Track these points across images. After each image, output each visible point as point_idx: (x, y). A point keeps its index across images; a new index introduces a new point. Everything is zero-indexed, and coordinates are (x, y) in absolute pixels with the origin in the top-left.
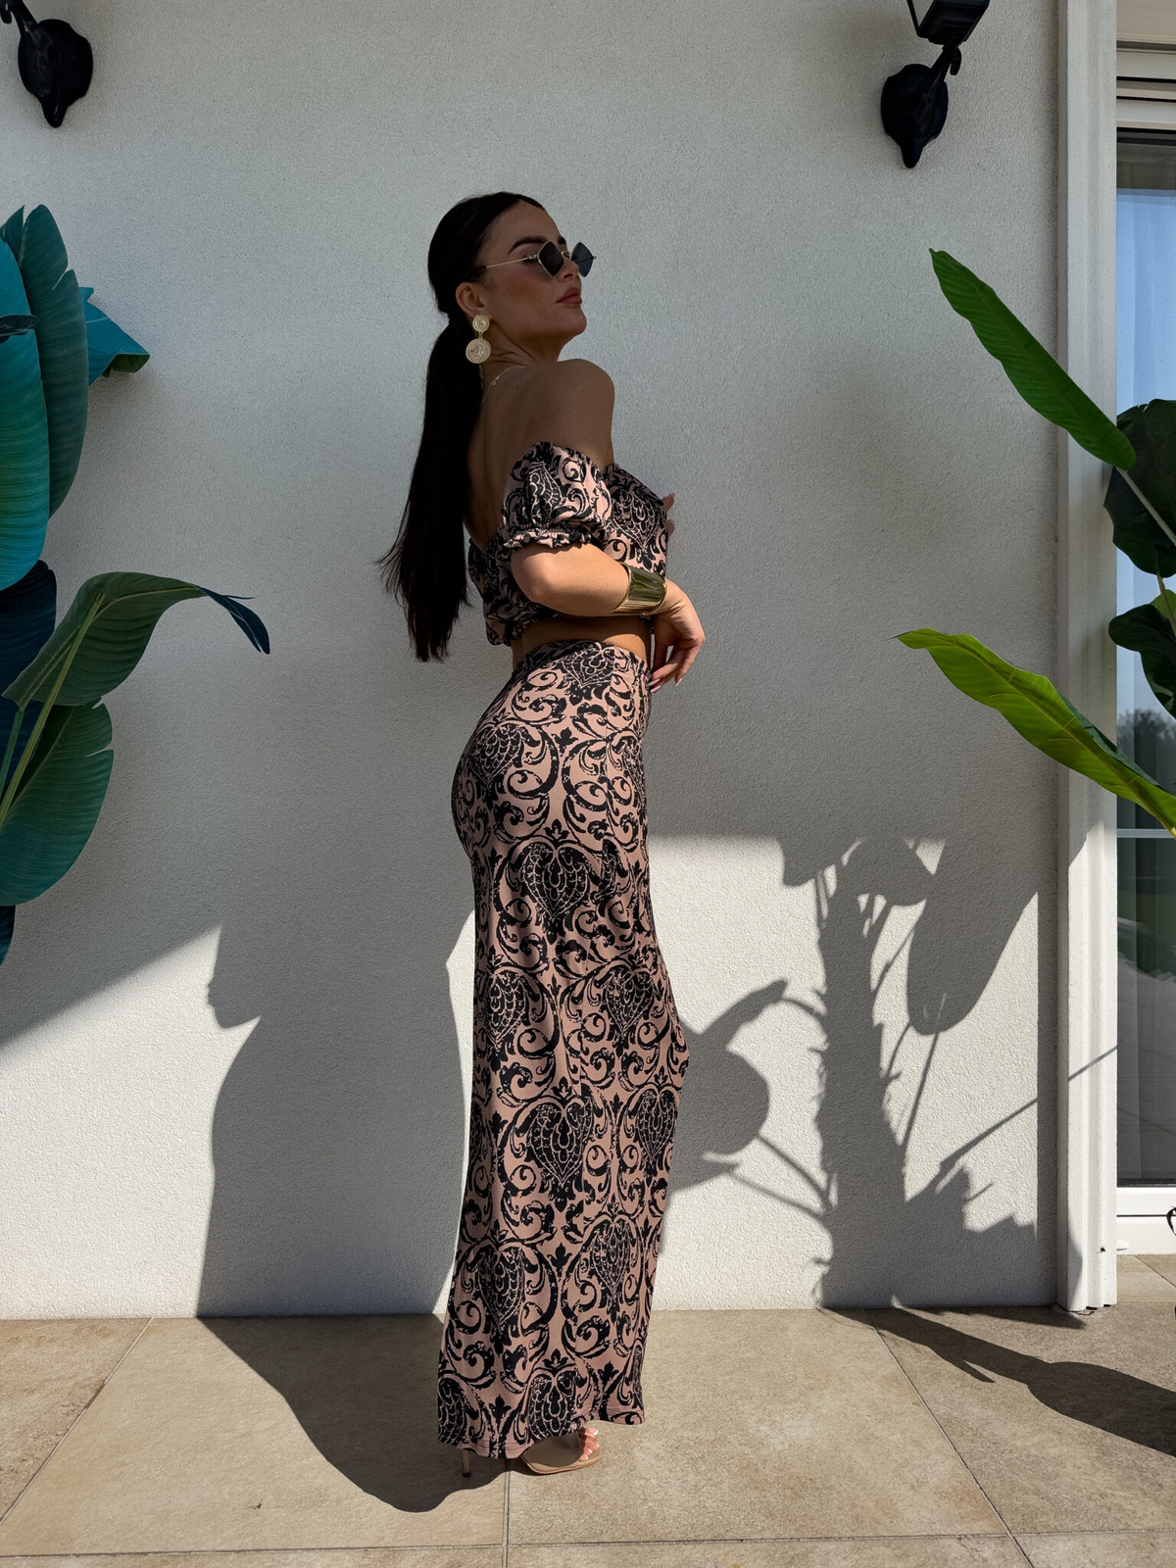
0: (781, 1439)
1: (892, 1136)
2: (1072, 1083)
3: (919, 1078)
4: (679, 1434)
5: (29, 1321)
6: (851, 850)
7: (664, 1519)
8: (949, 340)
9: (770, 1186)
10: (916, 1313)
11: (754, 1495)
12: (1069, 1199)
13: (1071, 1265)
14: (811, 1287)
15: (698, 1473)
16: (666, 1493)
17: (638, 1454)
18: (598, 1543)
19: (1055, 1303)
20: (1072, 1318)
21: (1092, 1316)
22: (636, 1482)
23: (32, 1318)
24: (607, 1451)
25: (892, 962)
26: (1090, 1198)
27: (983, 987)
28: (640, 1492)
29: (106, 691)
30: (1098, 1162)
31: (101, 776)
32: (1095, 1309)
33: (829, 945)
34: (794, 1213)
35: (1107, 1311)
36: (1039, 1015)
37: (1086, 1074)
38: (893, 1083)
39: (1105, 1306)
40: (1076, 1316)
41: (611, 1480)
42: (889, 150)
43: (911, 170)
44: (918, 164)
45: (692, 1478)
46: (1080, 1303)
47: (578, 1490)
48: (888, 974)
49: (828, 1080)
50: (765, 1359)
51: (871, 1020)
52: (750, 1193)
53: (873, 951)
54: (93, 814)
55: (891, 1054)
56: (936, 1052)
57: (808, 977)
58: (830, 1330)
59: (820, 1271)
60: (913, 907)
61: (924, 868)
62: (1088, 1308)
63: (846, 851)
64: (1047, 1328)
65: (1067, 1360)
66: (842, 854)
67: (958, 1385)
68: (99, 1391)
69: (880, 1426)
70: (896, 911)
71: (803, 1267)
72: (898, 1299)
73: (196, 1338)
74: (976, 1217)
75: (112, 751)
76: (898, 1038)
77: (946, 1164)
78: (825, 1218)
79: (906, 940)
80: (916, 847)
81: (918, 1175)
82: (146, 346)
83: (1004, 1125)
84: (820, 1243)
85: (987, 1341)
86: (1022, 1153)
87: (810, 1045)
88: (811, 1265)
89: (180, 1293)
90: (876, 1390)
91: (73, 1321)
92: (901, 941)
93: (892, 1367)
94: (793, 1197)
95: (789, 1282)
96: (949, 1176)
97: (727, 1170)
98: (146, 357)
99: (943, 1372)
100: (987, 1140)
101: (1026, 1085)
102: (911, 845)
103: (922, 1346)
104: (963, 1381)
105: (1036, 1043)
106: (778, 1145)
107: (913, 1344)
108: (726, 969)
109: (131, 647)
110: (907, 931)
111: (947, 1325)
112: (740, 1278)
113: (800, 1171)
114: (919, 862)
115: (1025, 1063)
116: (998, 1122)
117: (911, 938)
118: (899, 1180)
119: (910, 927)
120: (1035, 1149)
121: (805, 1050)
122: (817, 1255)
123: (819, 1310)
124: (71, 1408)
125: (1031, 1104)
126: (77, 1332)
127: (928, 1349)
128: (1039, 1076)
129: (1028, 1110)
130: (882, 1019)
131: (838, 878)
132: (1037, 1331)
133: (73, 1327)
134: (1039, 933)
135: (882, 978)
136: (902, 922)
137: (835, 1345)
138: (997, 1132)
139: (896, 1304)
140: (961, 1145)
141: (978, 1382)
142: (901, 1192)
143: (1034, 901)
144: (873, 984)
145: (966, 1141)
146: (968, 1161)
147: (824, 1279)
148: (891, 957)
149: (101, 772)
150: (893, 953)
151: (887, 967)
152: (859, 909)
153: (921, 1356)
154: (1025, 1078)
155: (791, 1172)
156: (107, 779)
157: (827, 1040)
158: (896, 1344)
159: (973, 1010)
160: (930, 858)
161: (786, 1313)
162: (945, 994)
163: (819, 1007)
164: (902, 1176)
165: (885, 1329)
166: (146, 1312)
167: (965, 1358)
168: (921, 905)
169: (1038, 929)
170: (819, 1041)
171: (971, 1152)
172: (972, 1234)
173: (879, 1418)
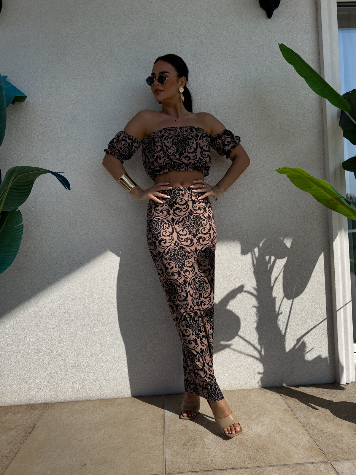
0: (252, 433)
1: (281, 332)
2: (338, 312)
3: (288, 313)
5: (11, 406)
6: (263, 242)
7: (216, 462)
8: (285, 74)
9: (243, 351)
10: (292, 388)
11: (244, 452)
12: (339, 349)
13: (340, 370)
14: (257, 381)
15: (226, 446)
16: (216, 453)
17: (206, 440)
18: (195, 471)
19: (336, 382)
20: (341, 387)
21: (348, 386)
22: (206, 450)
23: (12, 405)
24: (196, 440)
25: (278, 277)
26: (345, 349)
27: (307, 283)
28: (207, 453)
29: (20, 205)
30: (347, 337)
32: (349, 383)
33: (257, 273)
34: (251, 358)
35: (352, 384)
36: (326, 291)
37: (342, 309)
38: (280, 316)
39: (352, 382)
40: (343, 386)
41: (198, 450)
42: (262, 13)
43: (270, 19)
44: (272, 17)
45: (224, 447)
46: (343, 382)
47: (187, 454)
48: (277, 281)
49: (259, 316)
50: (244, 406)
51: (272, 296)
52: (236, 353)
53: (271, 274)
55: (279, 306)
56: (293, 305)
57: (251, 283)
58: (264, 395)
59: (260, 376)
60: (284, 259)
61: (287, 246)
62: (346, 383)
63: (261, 242)
64: (334, 390)
65: (341, 401)
66: (260, 243)
67: (307, 411)
68: (33, 428)
69: (283, 426)
70: (278, 261)
71: (255, 375)
72: (285, 383)
73: (64, 409)
74: (309, 357)
75: (23, 225)
76: (281, 301)
77: (298, 340)
78: (261, 359)
79: (282, 270)
80: (283, 240)
81: (290, 344)
82: (26, 93)
83: (316, 327)
84: (260, 368)
85: (315, 396)
86: (322, 335)
87: (253, 305)
88: (257, 374)
89: (58, 394)
90: (281, 414)
91: (25, 405)
92: (280, 270)
93: (286, 406)
94: (250, 353)
95: (250, 380)
96: (299, 344)
97: (228, 346)
98: (26, 97)
99: (302, 407)
100: (311, 332)
101: (323, 313)
102: (282, 239)
103: (294, 399)
104: (309, 410)
105: (325, 300)
106: (245, 338)
107: (291, 398)
108: (224, 282)
109: (26, 191)
110: (282, 267)
111: (302, 391)
112: (235, 380)
113: (252, 345)
114: (285, 244)
115: (322, 307)
116: (314, 326)
117: (283, 269)
118: (284, 346)
119: (283, 265)
120: (327, 334)
121: (251, 307)
122: (259, 371)
123: (260, 389)
124: (25, 434)
125: (325, 319)
126: (26, 409)
127: (296, 400)
128: (327, 311)
129: (324, 322)
130: (275, 295)
131: (259, 251)
132: (331, 392)
133: (25, 407)
134: (324, 265)
135: (275, 282)
136: (280, 264)
137: (267, 400)
138: (314, 329)
139: (285, 385)
140: (303, 334)
141: (313, 410)
142: (285, 350)
143: (322, 255)
144: (272, 284)
145: (305, 332)
146: (305, 339)
147: (261, 378)
148: (277, 275)
149: (20, 232)
150: (278, 274)
151: (276, 279)
152: (266, 261)
153: (294, 402)
154: (322, 312)
155: (249, 345)
156: (22, 234)
157: (258, 303)
158: (286, 398)
159: (305, 291)
160: (288, 243)
161: (250, 390)
162: (295, 286)
163: (255, 293)
164: (285, 345)
165: (282, 394)
166: (48, 401)
167: (309, 402)
168: (286, 258)
169: (324, 264)
170: (256, 303)
171: (306, 336)
172: (308, 362)
173: (283, 424)
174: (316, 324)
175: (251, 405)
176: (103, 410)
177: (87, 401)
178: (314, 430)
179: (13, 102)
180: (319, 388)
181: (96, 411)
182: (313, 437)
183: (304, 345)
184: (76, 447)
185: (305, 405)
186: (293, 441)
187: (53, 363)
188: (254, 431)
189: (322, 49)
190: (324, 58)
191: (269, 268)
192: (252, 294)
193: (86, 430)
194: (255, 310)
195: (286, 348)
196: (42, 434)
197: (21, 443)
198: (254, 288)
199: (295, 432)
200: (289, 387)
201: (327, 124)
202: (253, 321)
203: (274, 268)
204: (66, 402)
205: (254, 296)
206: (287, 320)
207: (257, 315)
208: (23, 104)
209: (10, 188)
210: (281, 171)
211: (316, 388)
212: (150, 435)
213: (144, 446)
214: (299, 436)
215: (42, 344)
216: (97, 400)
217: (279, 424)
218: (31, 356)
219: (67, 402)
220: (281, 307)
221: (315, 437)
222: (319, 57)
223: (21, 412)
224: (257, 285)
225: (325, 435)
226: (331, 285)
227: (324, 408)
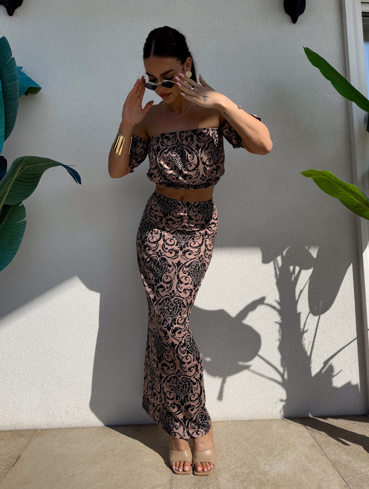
0: (274, 471)
1: (306, 353)
3: (314, 331)
4: (235, 471)
6: (286, 250)
9: (263, 373)
10: (318, 419)
14: (279, 410)
17: (220, 479)
19: (368, 414)
25: (303, 290)
27: (335, 298)
29: (24, 199)
31: (22, 230)
33: (280, 284)
36: (355, 307)
38: (305, 334)
42: (287, 18)
43: (294, 24)
44: (297, 22)
48: (302, 294)
49: (282, 333)
50: (265, 439)
51: (296, 311)
52: (256, 376)
53: (296, 286)
54: (19, 243)
55: (304, 323)
56: (320, 322)
57: (274, 296)
58: (288, 426)
59: (283, 404)
60: (309, 270)
61: (312, 256)
63: (284, 250)
64: (366, 423)
66: (283, 252)
67: (337, 447)
68: (18, 459)
69: (310, 465)
70: (303, 272)
71: (276, 403)
72: (311, 414)
73: (55, 437)
74: (338, 382)
75: (26, 221)
76: (306, 317)
77: (326, 363)
78: (284, 384)
79: (307, 282)
80: (309, 249)
81: (316, 368)
82: (40, 85)
83: (345, 348)
84: (282, 394)
85: (346, 429)
86: (352, 358)
87: (275, 321)
88: (279, 402)
89: (50, 419)
90: (307, 450)
91: (10, 431)
92: (306, 282)
93: (312, 441)
94: (272, 377)
95: (272, 409)
96: (327, 367)
97: (247, 367)
98: (40, 88)
99: (331, 442)
100: (340, 353)
101: (353, 333)
102: (307, 248)
103: (322, 432)
104: (339, 446)
105: (355, 318)
106: (266, 358)
107: (319, 431)
108: (244, 294)
109: (33, 184)
110: (308, 279)
111: (330, 423)
112: (254, 407)
113: (274, 367)
114: (310, 254)
115: (352, 325)
116: (343, 347)
117: (309, 281)
118: (309, 369)
119: (308, 277)
120: (357, 356)
121: (274, 322)
122: (281, 398)
123: (283, 419)
124: (7, 466)
125: (355, 339)
126: (11, 436)
127: (324, 433)
128: (357, 330)
129: (353, 342)
130: (300, 311)
131: (282, 261)
132: (363, 425)
133: (10, 433)
134: (354, 278)
135: (299, 295)
136: (305, 275)
137: (290, 432)
138: (343, 350)
139: (311, 416)
140: (331, 355)
141: (344, 446)
142: (310, 373)
143: (351, 266)
144: (297, 298)
145: (332, 354)
146: (333, 362)
147: (284, 407)
148: (302, 288)
149: (22, 228)
150: (303, 286)
151: (301, 292)
152: (290, 271)
153: (322, 436)
154: (352, 330)
155: (271, 367)
156: (24, 231)
157: (281, 319)
158: (312, 432)
159: (332, 306)
160: (314, 253)
161: (271, 420)
162: (322, 301)
163: (278, 307)
164: (311, 368)
165: (308, 426)
166: (38, 427)
167: (338, 436)
168: (312, 270)
169: (353, 276)
170: (278, 319)
171: (334, 358)
172: (336, 389)
173: (309, 461)
174: (345, 345)
175: (272, 438)
176: (101, 440)
177: (83, 428)
178: (345, 470)
179: (26, 93)
180: (350, 420)
181: (93, 440)
182: (345, 479)
183: (331, 369)
184: (66, 484)
185: (335, 440)
186: (322, 483)
187: (47, 381)
188: (276, 469)
189: (348, 55)
190: (350, 64)
191: (293, 279)
192: (274, 308)
193: (80, 463)
194: (278, 326)
195: (312, 372)
196: (27, 467)
197: (2, 477)
198: (277, 302)
199: (325, 471)
200: (315, 418)
201: (354, 129)
202: (276, 339)
203: (299, 279)
204: (58, 429)
205: (277, 310)
206: (313, 339)
207: (279, 332)
208: (36, 95)
209: (15, 180)
210: (307, 174)
211: (346, 420)
212: (154, 472)
213: (148, 485)
214: (329, 477)
215: (36, 357)
216: (95, 427)
217: (306, 462)
218: (22, 371)
219: (60, 429)
220: (306, 324)
221: (347, 479)
222: (345, 62)
223: (4, 440)
224: (280, 298)
225: (359, 476)
226: (362, 301)
227: (356, 444)
